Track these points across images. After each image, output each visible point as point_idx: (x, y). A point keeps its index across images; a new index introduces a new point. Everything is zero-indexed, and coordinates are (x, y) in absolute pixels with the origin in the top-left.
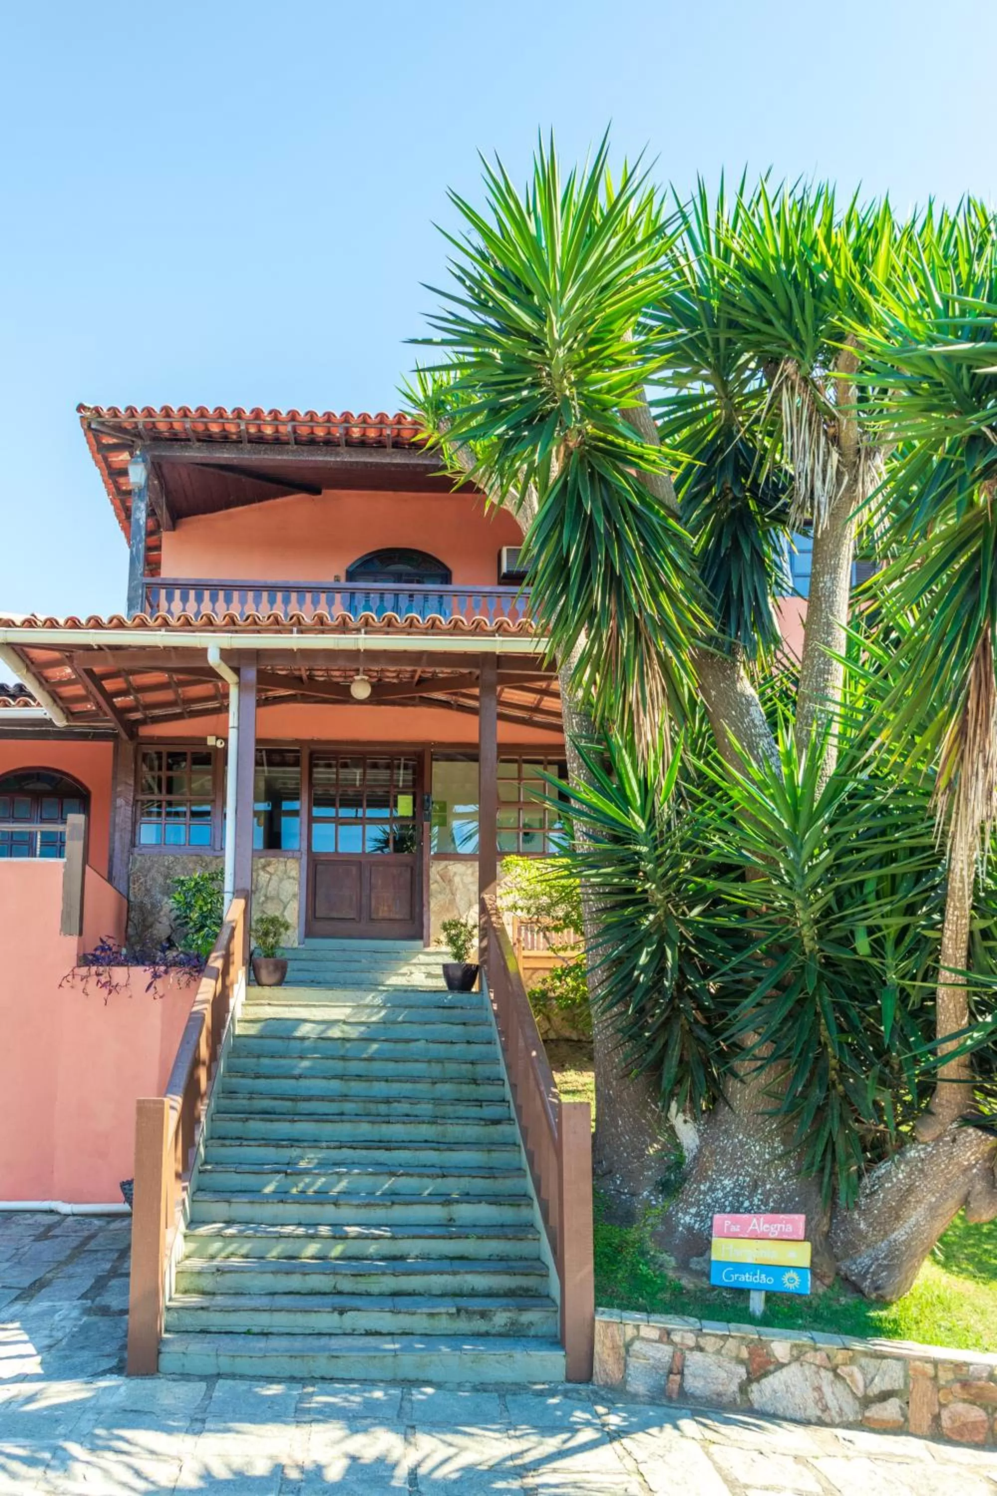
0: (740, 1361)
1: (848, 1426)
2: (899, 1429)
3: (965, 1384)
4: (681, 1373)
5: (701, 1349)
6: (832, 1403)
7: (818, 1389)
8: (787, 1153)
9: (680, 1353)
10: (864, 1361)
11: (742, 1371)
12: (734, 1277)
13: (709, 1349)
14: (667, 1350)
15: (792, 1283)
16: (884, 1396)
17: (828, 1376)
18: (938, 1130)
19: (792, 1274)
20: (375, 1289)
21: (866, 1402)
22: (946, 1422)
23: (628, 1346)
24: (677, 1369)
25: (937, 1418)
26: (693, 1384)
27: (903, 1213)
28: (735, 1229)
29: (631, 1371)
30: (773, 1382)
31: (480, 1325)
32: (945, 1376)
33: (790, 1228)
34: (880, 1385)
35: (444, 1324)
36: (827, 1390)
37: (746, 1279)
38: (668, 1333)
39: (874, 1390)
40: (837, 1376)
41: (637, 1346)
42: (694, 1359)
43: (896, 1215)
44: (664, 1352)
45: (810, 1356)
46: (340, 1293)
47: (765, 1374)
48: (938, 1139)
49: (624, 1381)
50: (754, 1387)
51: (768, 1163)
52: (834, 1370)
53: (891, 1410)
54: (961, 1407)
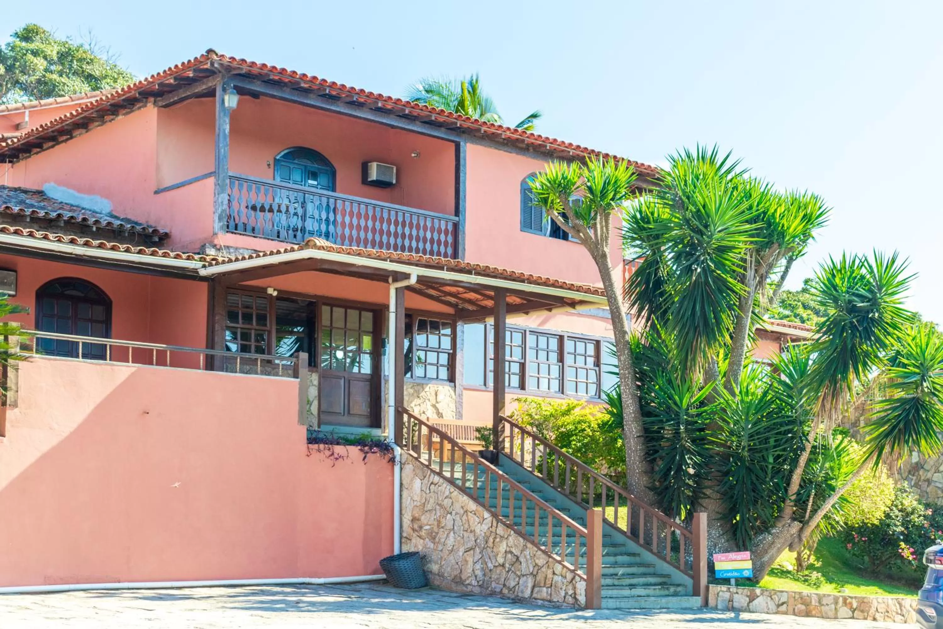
0: (747, 596)
1: (774, 613)
2: (786, 613)
3: (802, 598)
4: (732, 601)
5: (737, 593)
6: (770, 607)
7: (767, 603)
8: (723, 534)
9: (732, 594)
10: (778, 593)
11: (748, 599)
12: (725, 575)
13: (740, 593)
14: (729, 594)
15: (747, 574)
16: (783, 604)
17: (769, 598)
18: (783, 523)
19: (747, 571)
20: (624, 584)
21: (778, 606)
22: (796, 611)
23: (718, 594)
24: (731, 600)
25: (794, 609)
26: (736, 605)
27: (769, 551)
28: (723, 558)
29: (719, 602)
30: (756, 602)
31: (666, 592)
32: (797, 596)
33: (745, 556)
34: (783, 600)
35: (658, 592)
36: (769, 603)
37: (729, 575)
38: (729, 589)
39: (780, 602)
40: (772, 599)
41: (721, 593)
42: (736, 596)
43: (766, 552)
44: (727, 595)
45: (765, 593)
46: (615, 585)
47: (753, 600)
48: (783, 526)
49: (717, 605)
50: (751, 604)
51: (719, 537)
52: (771, 597)
53: (784, 608)
54: (800, 606)
